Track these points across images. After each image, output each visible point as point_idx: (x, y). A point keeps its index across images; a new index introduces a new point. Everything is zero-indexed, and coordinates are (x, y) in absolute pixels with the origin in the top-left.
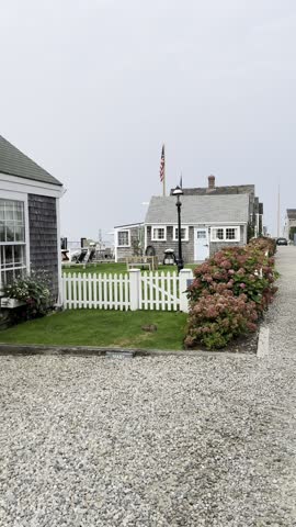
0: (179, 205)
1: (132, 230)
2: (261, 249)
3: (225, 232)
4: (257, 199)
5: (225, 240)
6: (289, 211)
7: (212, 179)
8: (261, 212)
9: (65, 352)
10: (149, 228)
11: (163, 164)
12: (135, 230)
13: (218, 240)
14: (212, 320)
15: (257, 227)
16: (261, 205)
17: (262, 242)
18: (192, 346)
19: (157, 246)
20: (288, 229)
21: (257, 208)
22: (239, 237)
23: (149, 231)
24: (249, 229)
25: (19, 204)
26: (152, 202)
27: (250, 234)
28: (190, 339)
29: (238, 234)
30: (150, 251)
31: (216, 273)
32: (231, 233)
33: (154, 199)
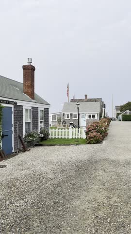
0: (78, 108)
1: (57, 115)
2: (104, 122)
3: (91, 116)
4: (103, 102)
5: (92, 119)
6: (116, 107)
7: (86, 96)
8: (105, 107)
9: (60, 145)
10: (64, 114)
11: (68, 90)
12: (59, 115)
13: (89, 119)
14: (93, 138)
15: (103, 114)
16: (105, 105)
17: (105, 119)
18: (89, 143)
19: (66, 121)
20: (116, 114)
21: (103, 106)
22: (97, 118)
23: (64, 115)
24: (100, 114)
25: (43, 110)
26: (64, 104)
27: (101, 116)
28: (88, 142)
29: (96, 116)
30: (64, 123)
31: (93, 128)
32: (94, 116)
33: (65, 103)
